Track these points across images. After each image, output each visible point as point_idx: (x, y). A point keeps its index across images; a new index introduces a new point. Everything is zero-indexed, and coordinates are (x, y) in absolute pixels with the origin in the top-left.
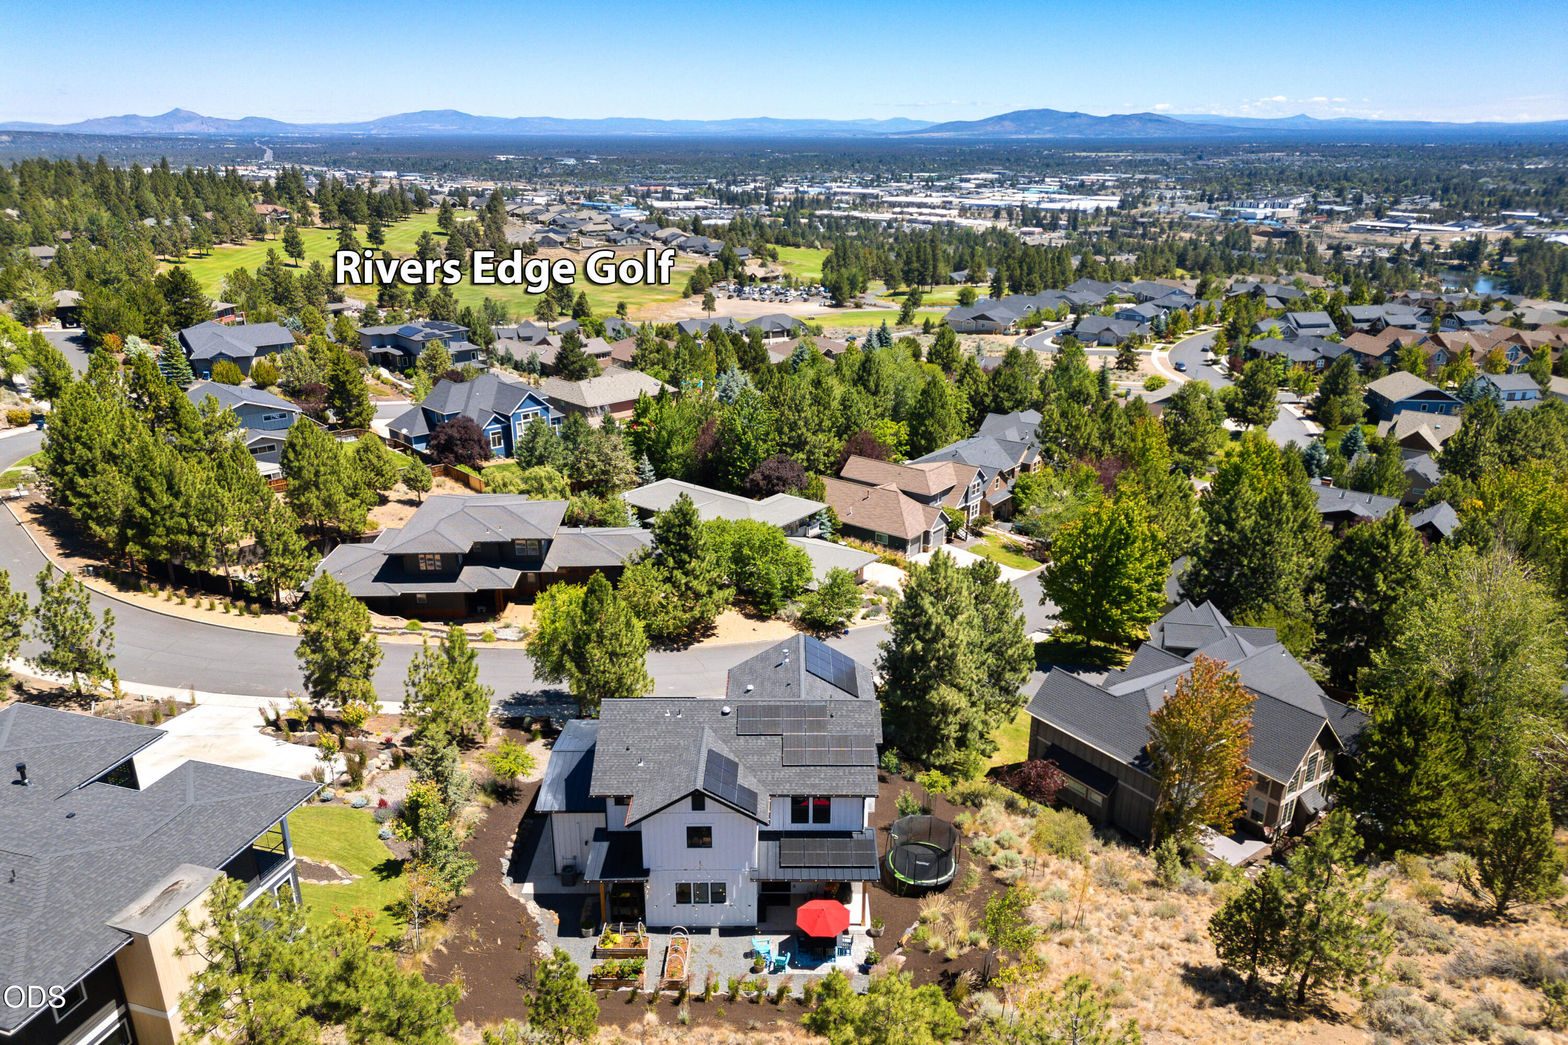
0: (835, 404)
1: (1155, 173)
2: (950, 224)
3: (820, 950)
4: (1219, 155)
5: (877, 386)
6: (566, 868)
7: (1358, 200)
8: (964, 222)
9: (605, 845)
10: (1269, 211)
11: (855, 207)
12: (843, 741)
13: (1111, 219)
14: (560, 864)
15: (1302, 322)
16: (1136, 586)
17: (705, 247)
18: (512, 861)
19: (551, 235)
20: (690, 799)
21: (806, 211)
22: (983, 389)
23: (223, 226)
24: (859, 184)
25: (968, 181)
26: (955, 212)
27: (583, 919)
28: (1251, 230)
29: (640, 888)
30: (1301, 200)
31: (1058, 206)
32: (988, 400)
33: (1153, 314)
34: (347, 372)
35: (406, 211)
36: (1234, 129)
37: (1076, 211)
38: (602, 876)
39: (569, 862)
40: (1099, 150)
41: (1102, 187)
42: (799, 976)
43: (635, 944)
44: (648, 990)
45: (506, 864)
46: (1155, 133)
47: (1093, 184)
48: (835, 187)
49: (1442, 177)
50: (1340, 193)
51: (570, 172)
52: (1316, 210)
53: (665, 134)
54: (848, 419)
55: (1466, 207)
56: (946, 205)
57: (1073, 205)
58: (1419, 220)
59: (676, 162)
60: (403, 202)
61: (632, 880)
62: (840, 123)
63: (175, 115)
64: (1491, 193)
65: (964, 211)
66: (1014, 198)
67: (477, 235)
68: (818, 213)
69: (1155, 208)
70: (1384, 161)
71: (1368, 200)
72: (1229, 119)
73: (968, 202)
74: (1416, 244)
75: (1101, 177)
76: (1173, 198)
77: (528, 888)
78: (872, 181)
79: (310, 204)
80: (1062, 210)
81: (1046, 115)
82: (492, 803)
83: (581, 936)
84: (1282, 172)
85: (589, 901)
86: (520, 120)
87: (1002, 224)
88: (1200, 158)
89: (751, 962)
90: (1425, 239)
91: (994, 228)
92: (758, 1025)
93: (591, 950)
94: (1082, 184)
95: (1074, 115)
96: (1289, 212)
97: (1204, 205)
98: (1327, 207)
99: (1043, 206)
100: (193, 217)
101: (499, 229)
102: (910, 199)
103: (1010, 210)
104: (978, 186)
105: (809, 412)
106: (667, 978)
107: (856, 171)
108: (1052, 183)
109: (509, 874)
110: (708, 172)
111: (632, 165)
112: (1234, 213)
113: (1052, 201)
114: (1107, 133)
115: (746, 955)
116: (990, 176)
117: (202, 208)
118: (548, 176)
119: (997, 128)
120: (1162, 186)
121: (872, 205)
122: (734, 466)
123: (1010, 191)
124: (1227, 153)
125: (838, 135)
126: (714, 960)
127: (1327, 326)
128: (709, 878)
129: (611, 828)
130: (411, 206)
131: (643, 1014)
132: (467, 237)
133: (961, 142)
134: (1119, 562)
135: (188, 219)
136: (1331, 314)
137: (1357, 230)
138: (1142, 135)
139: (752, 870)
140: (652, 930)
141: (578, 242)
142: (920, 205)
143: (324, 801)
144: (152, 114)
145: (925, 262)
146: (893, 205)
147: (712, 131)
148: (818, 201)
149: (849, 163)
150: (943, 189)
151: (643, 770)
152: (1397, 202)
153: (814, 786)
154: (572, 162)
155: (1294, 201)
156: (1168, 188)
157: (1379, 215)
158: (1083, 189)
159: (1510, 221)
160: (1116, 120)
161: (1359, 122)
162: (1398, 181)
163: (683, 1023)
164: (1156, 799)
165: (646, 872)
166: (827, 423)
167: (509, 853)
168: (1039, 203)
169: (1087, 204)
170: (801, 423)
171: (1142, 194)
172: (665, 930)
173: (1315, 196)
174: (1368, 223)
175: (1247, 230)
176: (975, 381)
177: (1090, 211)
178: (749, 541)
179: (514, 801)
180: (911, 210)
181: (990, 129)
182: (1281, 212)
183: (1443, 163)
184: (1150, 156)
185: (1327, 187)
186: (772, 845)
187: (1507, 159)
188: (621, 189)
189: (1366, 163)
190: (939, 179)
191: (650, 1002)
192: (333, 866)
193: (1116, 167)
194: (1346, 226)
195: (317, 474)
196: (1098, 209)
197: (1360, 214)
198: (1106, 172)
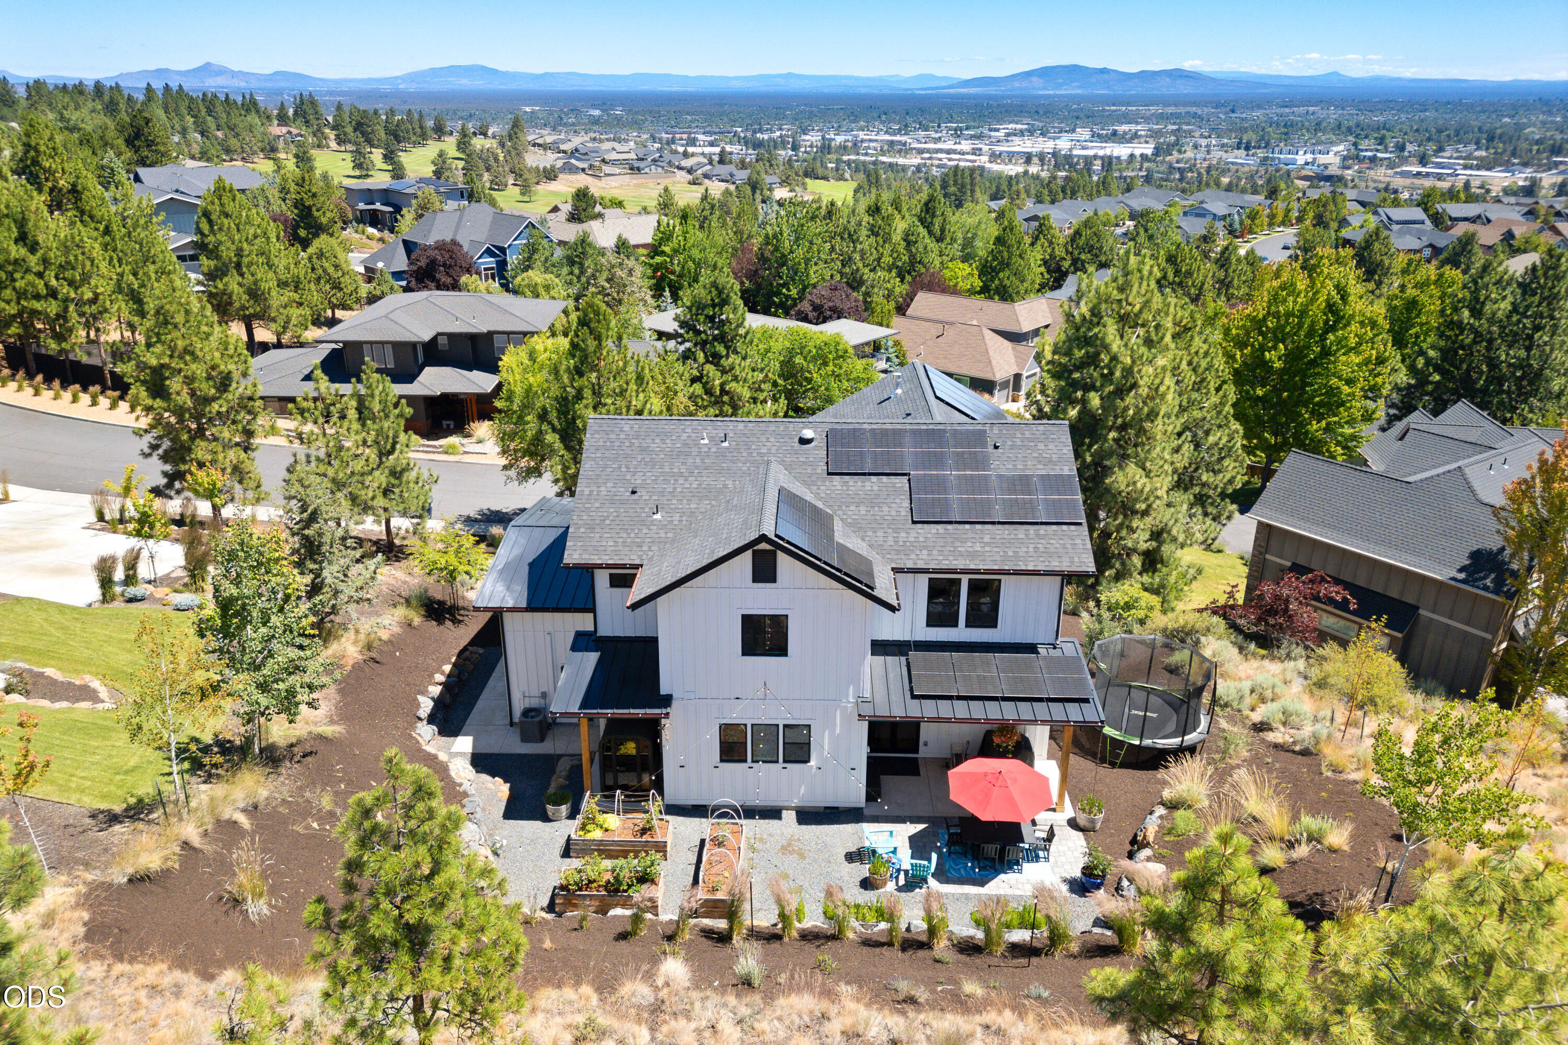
0: (897, 237)
1: (1188, 124)
2: (982, 168)
3: (991, 849)
4: (1252, 109)
5: (943, 230)
6: (527, 712)
7: (1401, 148)
8: (995, 167)
9: (592, 658)
10: (1309, 157)
11: (882, 152)
12: (1022, 483)
13: (1146, 165)
14: (518, 707)
15: (1394, 218)
16: (1346, 389)
17: (732, 175)
18: (439, 702)
19: (573, 161)
20: (748, 555)
21: (833, 157)
22: (1060, 252)
23: (234, 143)
24: (886, 132)
25: (998, 130)
26: (985, 158)
27: (551, 790)
28: (1293, 175)
29: (652, 729)
30: (1341, 148)
31: (1090, 153)
32: (1066, 264)
33: (1225, 212)
34: (314, 195)
35: (424, 136)
36: (1265, 85)
37: (1110, 158)
38: (584, 705)
39: (535, 703)
40: (1129, 104)
41: (1135, 136)
42: (958, 898)
43: (644, 831)
44: (668, 915)
45: (426, 706)
46: (1184, 89)
47: (1125, 133)
48: (862, 135)
49: (1485, 129)
50: (1381, 141)
51: (596, 121)
52: (1357, 157)
53: (690, 89)
54: (912, 256)
55: (1514, 154)
56: (976, 152)
57: (1108, 152)
58: (1466, 167)
59: (702, 113)
60: (421, 127)
61: (640, 712)
62: (868, 79)
63: (207, 69)
64: (1538, 142)
65: (994, 157)
66: (1047, 146)
67: (496, 160)
68: (845, 158)
69: (1190, 154)
70: (1422, 115)
71: (1410, 147)
72: (1261, 76)
73: (998, 149)
74: (1467, 185)
75: (1133, 127)
76: (1208, 146)
77: (464, 744)
78: (900, 130)
79: (327, 131)
80: (1095, 157)
81: (1074, 71)
82: (417, 620)
83: (546, 819)
84: (1318, 124)
85: (563, 767)
86: (546, 75)
87: (1033, 169)
88: (1233, 111)
89: (863, 870)
90: (1475, 183)
91: (1026, 173)
92: (922, 994)
93: (563, 841)
94: (1115, 133)
95: (1104, 71)
96: (1331, 159)
97: (1242, 152)
98: (1369, 154)
99: (1075, 152)
100: (202, 134)
101: (518, 154)
102: (939, 146)
103: (1042, 157)
104: (1008, 135)
105: (867, 242)
106: (702, 894)
107: (883, 122)
108: (1083, 133)
109: (431, 719)
110: (733, 122)
111: (656, 116)
112: (1273, 159)
113: (1084, 148)
114: (1135, 90)
115: (851, 857)
116: (1019, 127)
117: (213, 127)
118: (573, 124)
119: (1024, 84)
120: (1197, 134)
121: (900, 151)
122: (778, 293)
123: (1041, 139)
124: (1259, 107)
125: (863, 91)
126: (790, 864)
127: (1423, 222)
128: (780, 716)
129: (602, 632)
130: (430, 133)
131: (655, 961)
132: (486, 161)
133: (989, 97)
134: (1326, 353)
135: (199, 136)
136: (1426, 210)
137: (1404, 174)
138: (1172, 91)
139: (861, 700)
140: (675, 810)
141: (600, 169)
142: (948, 152)
143: (130, 600)
144: (183, 68)
145: (963, 186)
146: (921, 151)
147: (738, 86)
148: (845, 148)
149: (875, 115)
150: (972, 137)
151: (662, 526)
152: (1441, 149)
153: (972, 555)
154: (597, 113)
155: (1335, 149)
156: (1202, 136)
157: (1423, 161)
158: (1115, 137)
159: (1562, 167)
160: (1144, 76)
161: (1392, 79)
162: (1440, 131)
163: (747, 983)
164: (1495, 633)
165: (667, 701)
166: (887, 260)
167: (436, 690)
168: (1071, 150)
169: (1121, 151)
170: (857, 257)
171: (1177, 143)
172: (698, 811)
173: (1355, 144)
174: (1415, 169)
175: (1288, 173)
176: (1051, 243)
177: (1124, 157)
178: (802, 348)
179: (456, 622)
180: (940, 155)
181: (1017, 84)
182: (1323, 159)
183: (1483, 117)
184: (1182, 110)
185: (1366, 137)
186: (895, 663)
187: (1550, 113)
188: (645, 136)
189: (1403, 117)
190: (967, 128)
191: (670, 938)
192: (96, 684)
193: (1147, 119)
194: (1389, 172)
195: (239, 253)
196: (1132, 156)
197: (1404, 161)
198: (1137, 123)
